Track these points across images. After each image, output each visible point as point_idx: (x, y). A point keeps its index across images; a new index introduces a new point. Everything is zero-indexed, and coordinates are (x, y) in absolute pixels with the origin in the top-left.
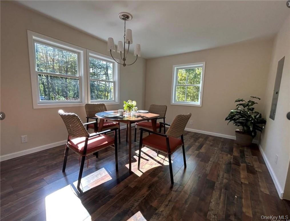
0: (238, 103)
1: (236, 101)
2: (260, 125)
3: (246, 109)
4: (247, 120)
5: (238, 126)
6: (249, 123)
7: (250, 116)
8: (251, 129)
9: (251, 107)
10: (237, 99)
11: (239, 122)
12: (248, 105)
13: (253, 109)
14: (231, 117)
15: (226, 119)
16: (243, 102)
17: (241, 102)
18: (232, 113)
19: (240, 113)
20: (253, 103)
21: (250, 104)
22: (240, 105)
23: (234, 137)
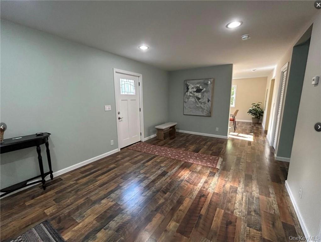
0: (253, 105)
1: (252, 104)
2: (261, 114)
3: (256, 107)
4: (257, 112)
5: (253, 115)
6: (257, 113)
7: (258, 111)
8: (258, 115)
9: (258, 107)
10: (252, 103)
11: (253, 113)
12: (257, 106)
13: (259, 107)
14: (250, 112)
15: (248, 112)
16: (255, 105)
17: (254, 105)
18: (250, 110)
19: (254, 109)
20: (259, 105)
21: (258, 105)
22: (254, 106)
23: (251, 121)
